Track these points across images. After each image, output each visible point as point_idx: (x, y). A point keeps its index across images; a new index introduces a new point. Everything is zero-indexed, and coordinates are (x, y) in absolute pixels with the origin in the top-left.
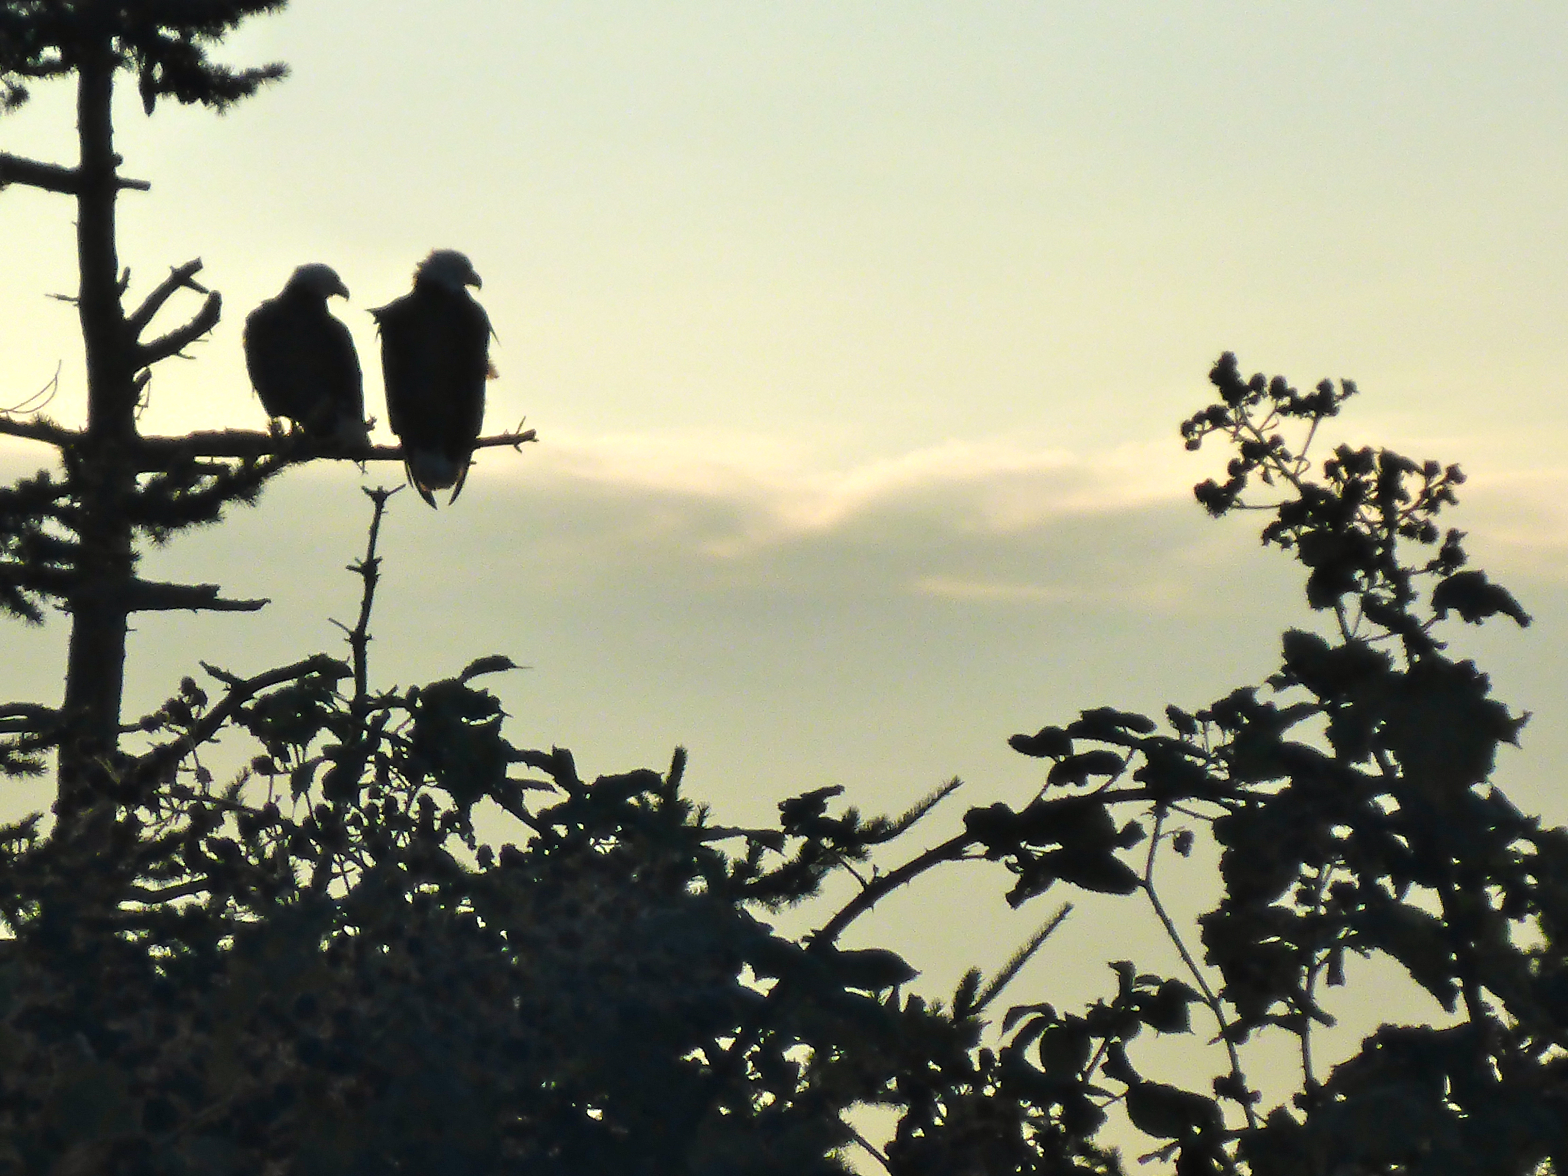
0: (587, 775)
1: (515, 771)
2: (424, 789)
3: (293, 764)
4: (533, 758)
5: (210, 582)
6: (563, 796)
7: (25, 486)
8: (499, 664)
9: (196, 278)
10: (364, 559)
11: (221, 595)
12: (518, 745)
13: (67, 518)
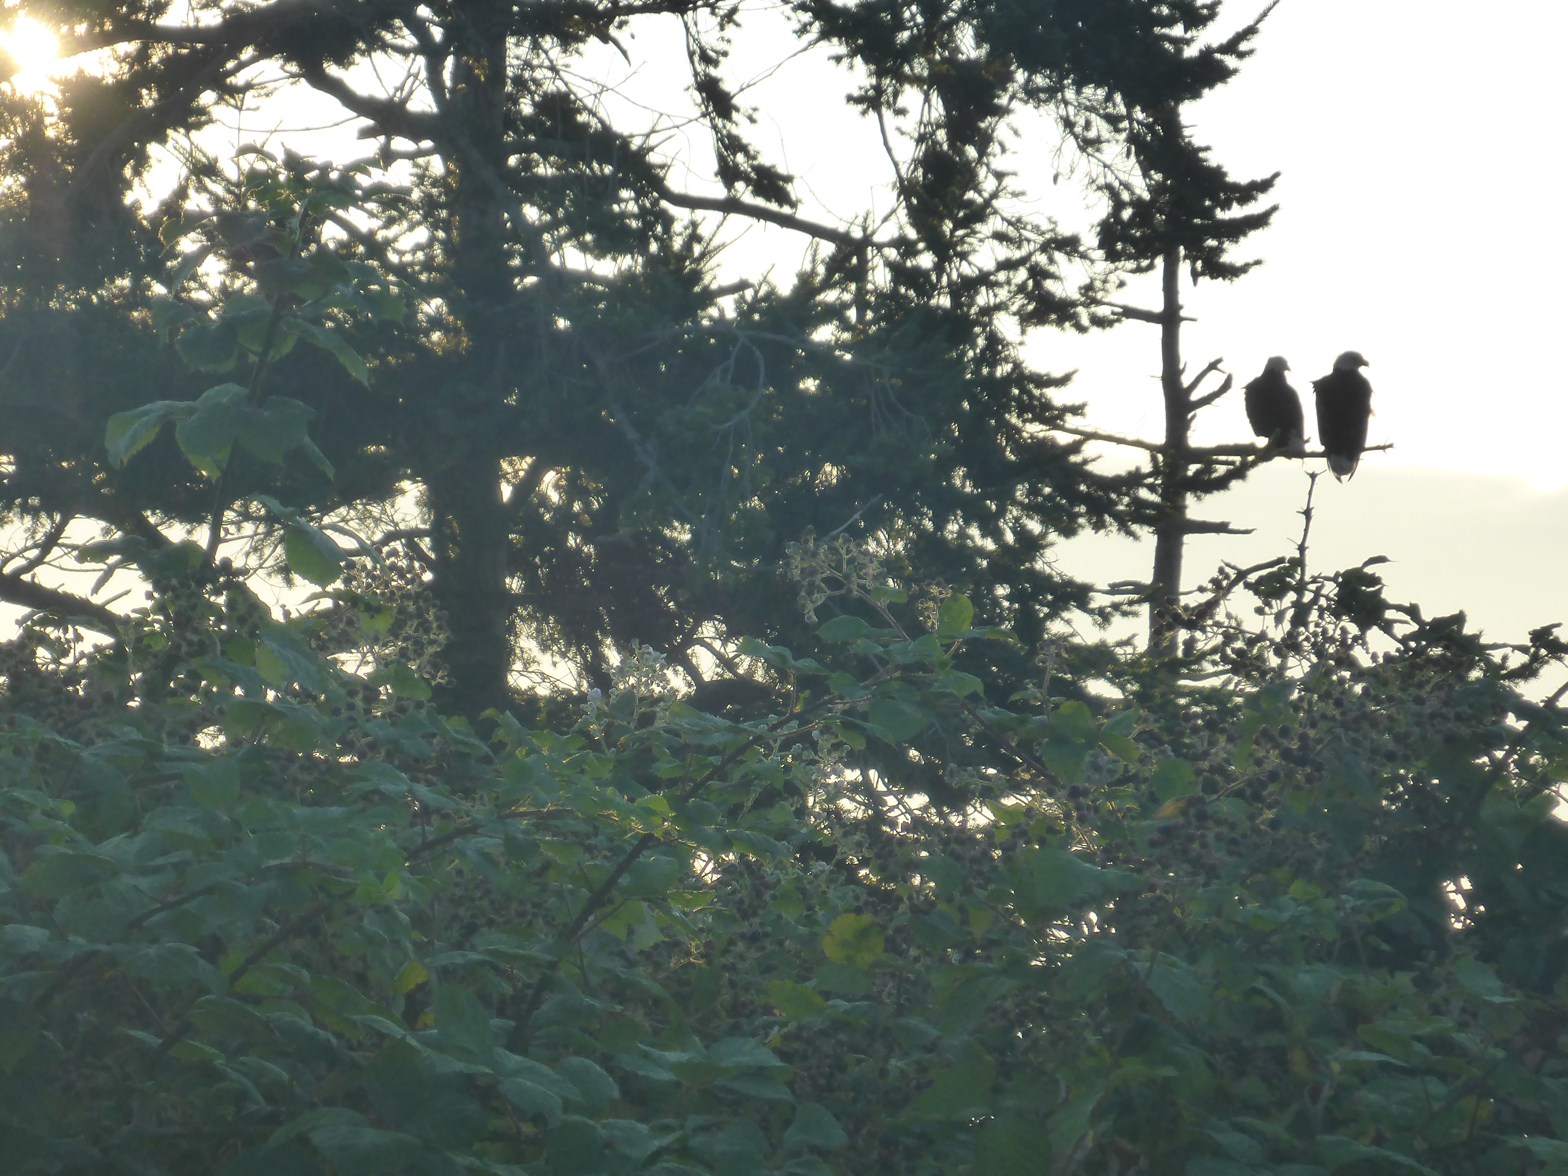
0: (1427, 616)
1: (1390, 614)
2: (1342, 624)
3: (1275, 610)
4: (1399, 608)
5: (1226, 520)
6: (1415, 627)
7: (1130, 474)
8: (1381, 559)
9: (1219, 366)
10: (1305, 508)
11: (1231, 527)
12: (1391, 601)
13: (1152, 488)
